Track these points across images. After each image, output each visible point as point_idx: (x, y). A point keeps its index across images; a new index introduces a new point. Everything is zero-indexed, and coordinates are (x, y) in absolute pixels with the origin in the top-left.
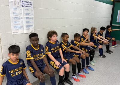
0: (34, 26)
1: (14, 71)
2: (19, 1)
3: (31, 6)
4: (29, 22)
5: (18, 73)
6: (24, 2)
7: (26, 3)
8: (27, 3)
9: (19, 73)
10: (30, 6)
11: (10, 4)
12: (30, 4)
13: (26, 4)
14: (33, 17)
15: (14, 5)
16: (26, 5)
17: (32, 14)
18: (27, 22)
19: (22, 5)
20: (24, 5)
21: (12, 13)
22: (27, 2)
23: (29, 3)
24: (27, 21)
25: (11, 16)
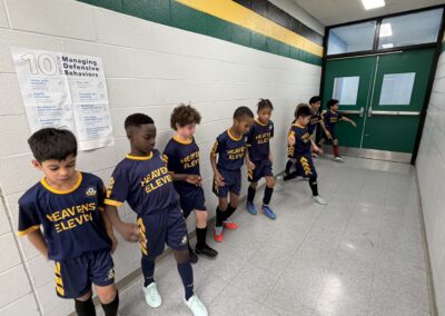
0: (111, 127)
1: (61, 215)
2: (51, 60)
3: (95, 72)
4: (94, 118)
5: (75, 222)
6: (71, 61)
7: (78, 64)
8: (81, 65)
9: (80, 223)
10: (92, 72)
11: (18, 70)
12: (92, 66)
13: (78, 67)
14: (107, 102)
15: (35, 72)
16: (77, 71)
17: (102, 96)
18: (87, 119)
19: (64, 69)
20: (69, 70)
21: (30, 96)
22: (80, 62)
23: (87, 65)
24: (88, 115)
25: (26, 105)
